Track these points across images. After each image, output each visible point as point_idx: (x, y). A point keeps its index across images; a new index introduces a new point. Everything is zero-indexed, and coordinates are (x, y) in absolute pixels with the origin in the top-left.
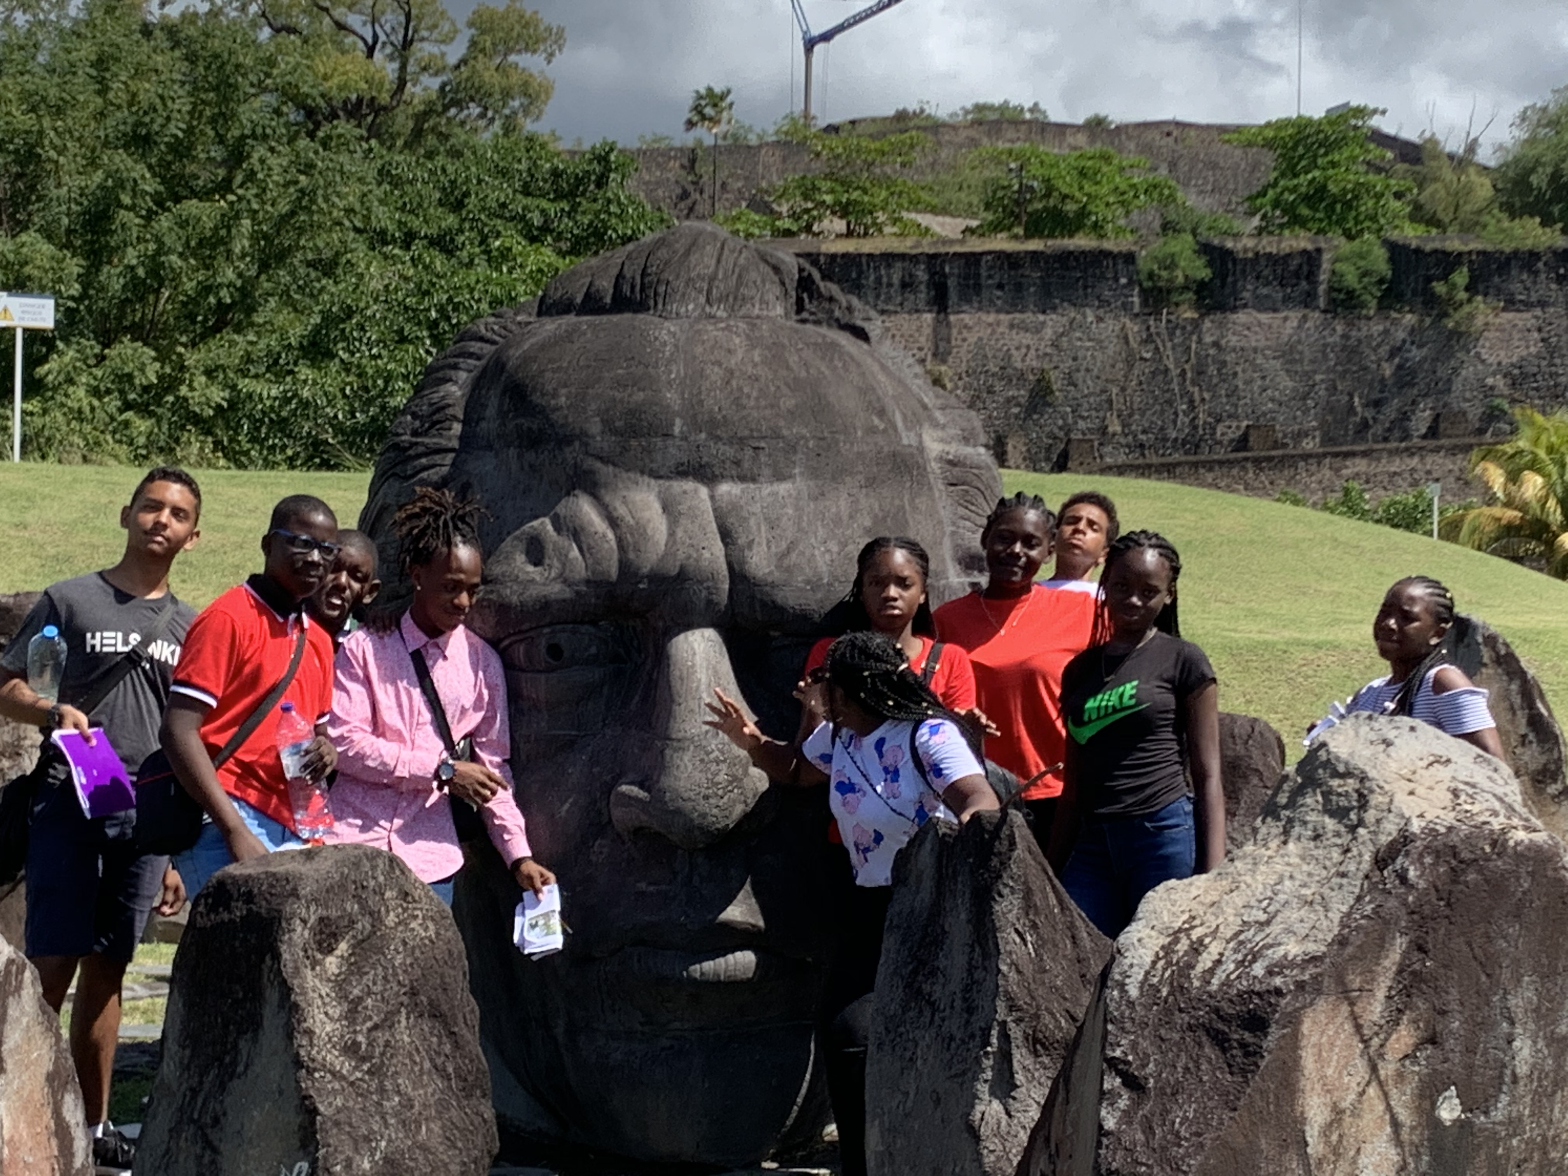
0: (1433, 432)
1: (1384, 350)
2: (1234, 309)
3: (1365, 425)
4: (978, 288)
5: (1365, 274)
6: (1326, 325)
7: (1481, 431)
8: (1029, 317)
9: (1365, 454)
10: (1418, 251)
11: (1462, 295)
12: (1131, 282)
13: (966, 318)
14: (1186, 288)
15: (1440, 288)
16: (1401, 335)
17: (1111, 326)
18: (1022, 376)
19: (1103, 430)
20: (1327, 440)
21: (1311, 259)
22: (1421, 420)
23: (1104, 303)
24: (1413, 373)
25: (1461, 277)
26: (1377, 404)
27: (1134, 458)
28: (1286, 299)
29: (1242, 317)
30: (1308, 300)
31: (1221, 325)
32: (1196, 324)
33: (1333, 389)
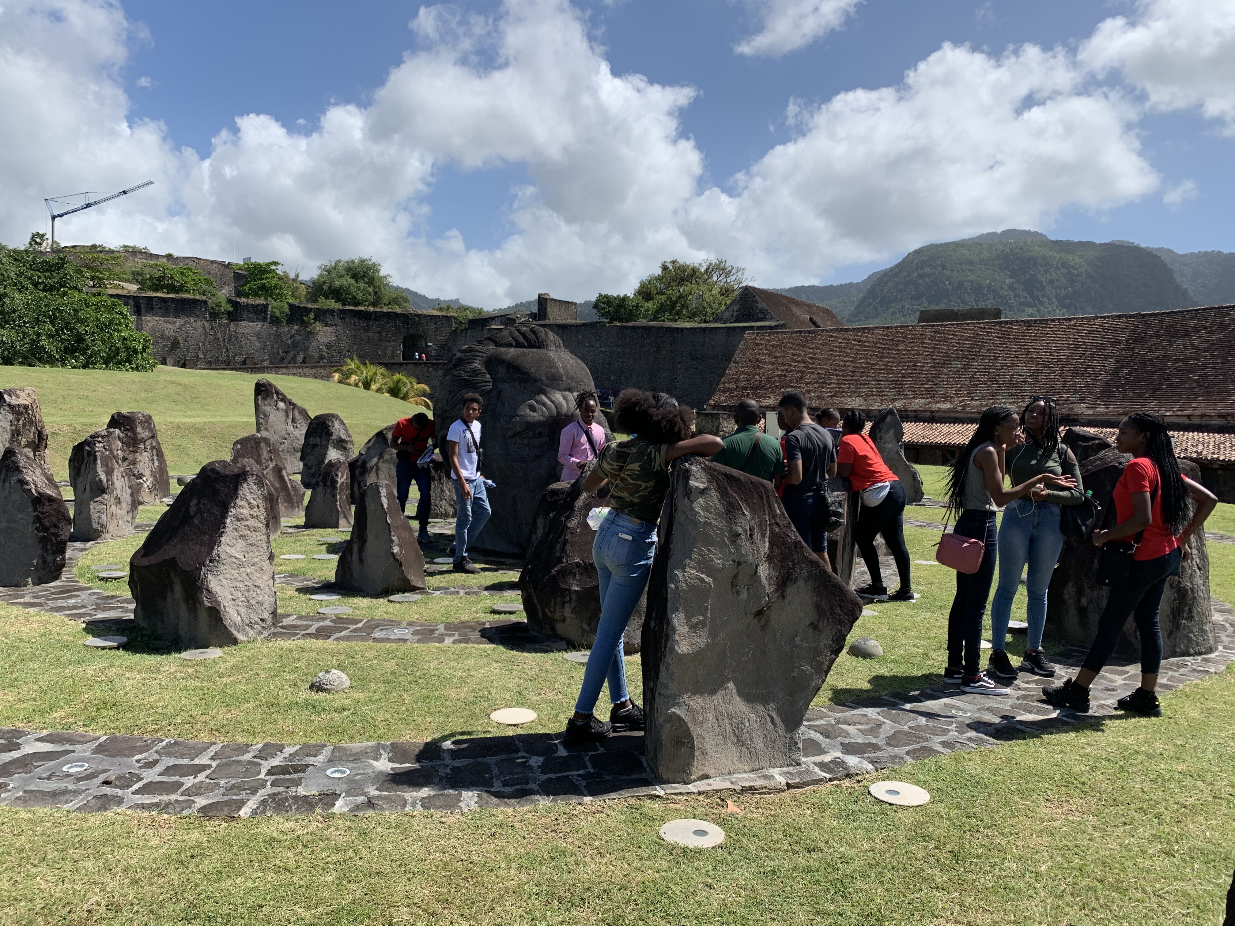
0: (304, 361)
1: (289, 336)
2: (241, 321)
3: (283, 359)
4: (152, 308)
5: (282, 312)
6: (270, 327)
7: (319, 362)
8: (170, 319)
9: (285, 367)
10: (298, 307)
11: (312, 321)
12: (206, 310)
13: (148, 318)
14: (223, 313)
15: (305, 318)
16: (294, 332)
17: (199, 324)
18: (169, 338)
19: (197, 357)
20: (271, 363)
21: (265, 307)
22: (300, 358)
23: (197, 316)
24: (297, 344)
25: (312, 315)
26: (287, 352)
27: (207, 366)
28: (258, 319)
29: (243, 323)
30: (264, 320)
31: (236, 325)
32: (228, 325)
33: (273, 347)
